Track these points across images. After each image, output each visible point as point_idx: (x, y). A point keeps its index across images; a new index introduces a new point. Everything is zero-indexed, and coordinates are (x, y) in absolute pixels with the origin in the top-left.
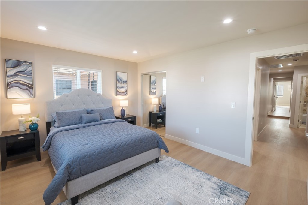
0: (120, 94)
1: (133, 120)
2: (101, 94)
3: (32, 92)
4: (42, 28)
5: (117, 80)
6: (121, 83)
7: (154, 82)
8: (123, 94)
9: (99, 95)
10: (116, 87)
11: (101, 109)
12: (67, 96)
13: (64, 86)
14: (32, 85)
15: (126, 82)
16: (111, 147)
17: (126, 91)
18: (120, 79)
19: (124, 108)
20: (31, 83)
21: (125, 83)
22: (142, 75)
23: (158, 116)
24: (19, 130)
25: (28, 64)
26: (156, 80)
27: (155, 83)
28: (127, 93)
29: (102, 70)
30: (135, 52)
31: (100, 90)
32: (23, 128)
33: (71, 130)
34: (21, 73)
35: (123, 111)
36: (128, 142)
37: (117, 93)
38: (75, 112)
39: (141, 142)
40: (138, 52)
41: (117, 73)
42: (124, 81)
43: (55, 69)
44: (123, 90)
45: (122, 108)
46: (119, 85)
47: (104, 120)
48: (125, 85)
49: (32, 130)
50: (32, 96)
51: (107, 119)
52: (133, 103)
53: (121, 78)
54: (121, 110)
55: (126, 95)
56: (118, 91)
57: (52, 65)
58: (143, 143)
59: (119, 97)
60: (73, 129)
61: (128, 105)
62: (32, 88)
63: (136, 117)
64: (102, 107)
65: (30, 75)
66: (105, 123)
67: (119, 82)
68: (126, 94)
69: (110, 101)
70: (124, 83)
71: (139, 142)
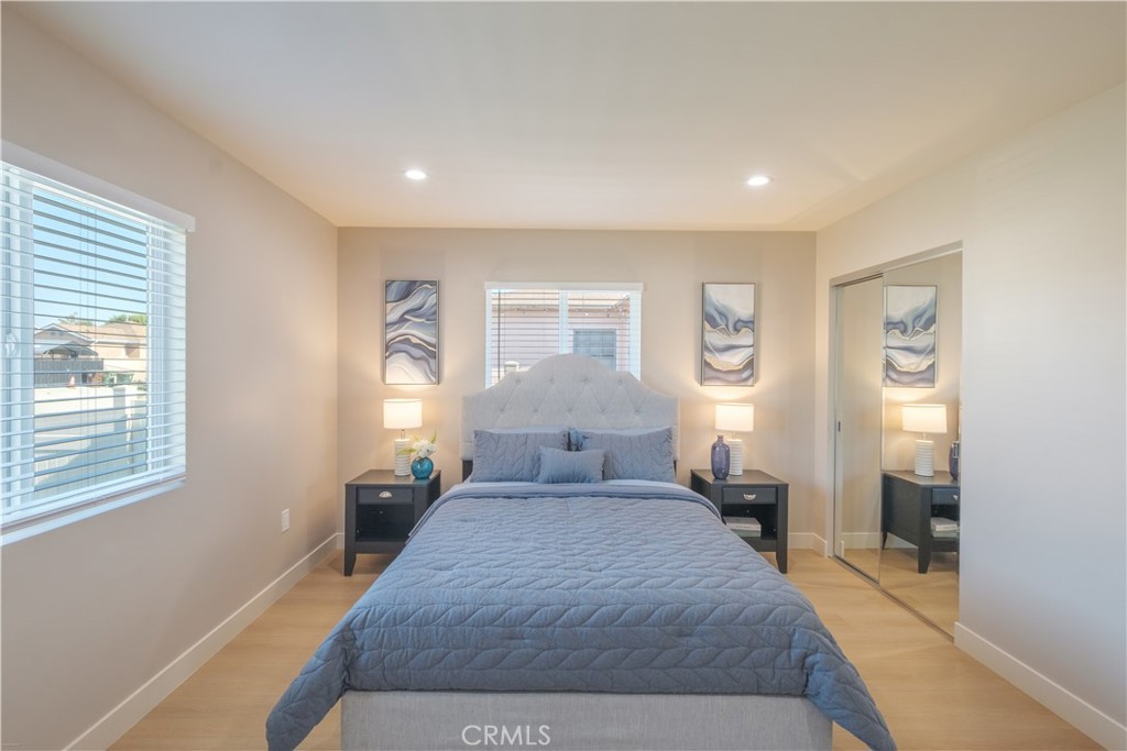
0: (718, 379)
1: (770, 499)
2: (638, 376)
3: (433, 367)
4: (416, 175)
5: (711, 317)
6: (726, 331)
7: (919, 316)
8: (732, 378)
9: (626, 379)
10: (704, 347)
11: (626, 433)
12: (518, 381)
13: (595, 349)
14: (434, 346)
15: (750, 324)
16: (515, 609)
17: (750, 365)
18: (722, 314)
19: (727, 440)
20: (433, 340)
21: (744, 330)
22: (839, 285)
23: (938, 500)
24: (393, 471)
25: (428, 286)
26: (935, 303)
27: (932, 321)
28: (752, 375)
29: (641, 285)
30: (758, 181)
31: (631, 361)
32: (402, 471)
33: (489, 497)
34: (413, 314)
35: (721, 453)
36: (604, 609)
37: (706, 372)
38: (527, 436)
39: (681, 635)
40: (772, 179)
41: (708, 287)
42: (739, 320)
43: (492, 293)
44: (735, 359)
45: (720, 438)
46: (715, 338)
47: (620, 478)
48: (745, 338)
49: (417, 478)
50: (433, 379)
51: (633, 478)
52: (784, 417)
53: (724, 307)
54: (714, 448)
55: (750, 382)
56: (708, 364)
57: (486, 284)
58: (694, 640)
59: (714, 391)
60: (495, 497)
61: (750, 428)
62: (433, 355)
63: (787, 485)
64: (637, 426)
65: (433, 317)
66: (610, 495)
67: (714, 325)
68: (747, 379)
69: (669, 404)
70: (737, 330)
71: (670, 629)
